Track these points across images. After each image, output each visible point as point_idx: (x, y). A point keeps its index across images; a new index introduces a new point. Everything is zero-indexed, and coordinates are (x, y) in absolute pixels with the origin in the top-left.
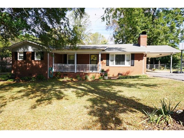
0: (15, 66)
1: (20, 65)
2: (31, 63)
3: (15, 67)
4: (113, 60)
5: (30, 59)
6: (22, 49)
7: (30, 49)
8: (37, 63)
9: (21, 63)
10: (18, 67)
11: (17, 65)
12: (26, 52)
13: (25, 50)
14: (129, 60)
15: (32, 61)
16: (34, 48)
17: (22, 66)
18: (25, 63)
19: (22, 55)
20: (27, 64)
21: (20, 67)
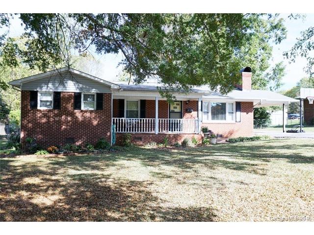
0: (29, 122)
1: (44, 120)
2: (72, 114)
3: (30, 125)
4: (208, 112)
5: (70, 106)
6: (50, 85)
7: (71, 87)
8: (88, 115)
9: (45, 115)
10: (37, 124)
11: (35, 119)
12: (59, 93)
13: (57, 88)
14: (233, 113)
15: (76, 111)
16: (81, 85)
17: (48, 122)
18: (56, 115)
19: (50, 98)
20: (63, 117)
21: (44, 123)
